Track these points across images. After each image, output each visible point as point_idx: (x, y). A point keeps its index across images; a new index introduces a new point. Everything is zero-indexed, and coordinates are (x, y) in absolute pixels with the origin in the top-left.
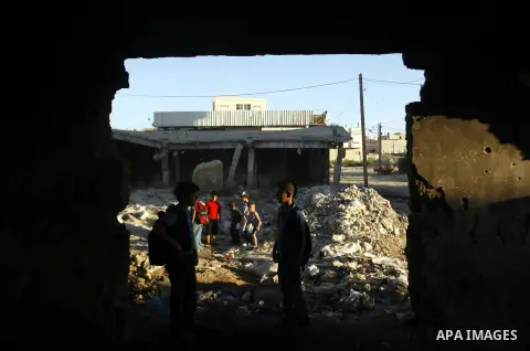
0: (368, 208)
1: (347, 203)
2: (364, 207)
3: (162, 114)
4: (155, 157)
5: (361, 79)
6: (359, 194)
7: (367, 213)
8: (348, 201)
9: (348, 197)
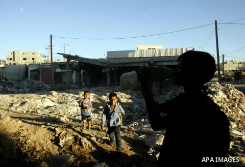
0: (228, 97)
1: (214, 93)
2: (225, 96)
3: (111, 52)
4: (103, 71)
5: (216, 23)
6: (221, 88)
7: (228, 100)
8: (214, 92)
9: (213, 90)
